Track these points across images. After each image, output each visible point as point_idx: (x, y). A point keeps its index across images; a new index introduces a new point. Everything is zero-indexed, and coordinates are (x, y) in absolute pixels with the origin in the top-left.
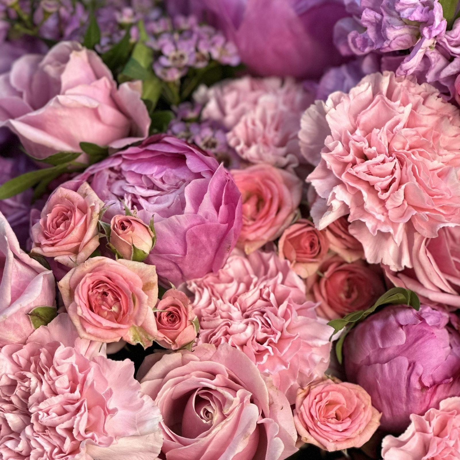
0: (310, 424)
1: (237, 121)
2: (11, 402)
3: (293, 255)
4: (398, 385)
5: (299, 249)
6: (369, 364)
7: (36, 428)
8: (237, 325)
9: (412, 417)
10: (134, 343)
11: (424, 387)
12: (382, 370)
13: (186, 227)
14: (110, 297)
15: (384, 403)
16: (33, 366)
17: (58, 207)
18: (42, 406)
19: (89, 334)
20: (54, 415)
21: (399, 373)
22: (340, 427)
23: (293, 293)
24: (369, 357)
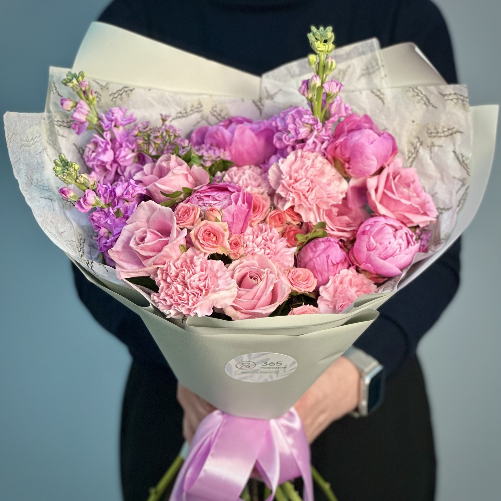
0: (293, 283)
1: (239, 180)
2: (177, 281)
3: (273, 223)
4: (324, 265)
5: (275, 221)
6: (311, 260)
7: (189, 288)
8: (257, 250)
9: (330, 277)
10: (222, 254)
11: (334, 265)
12: (316, 260)
13: (233, 211)
14: (212, 235)
15: (319, 274)
16: (184, 266)
17: (182, 210)
18: (192, 278)
19: (206, 249)
20: (197, 281)
21: (323, 260)
22: (305, 283)
23: (275, 236)
24: (310, 257)
